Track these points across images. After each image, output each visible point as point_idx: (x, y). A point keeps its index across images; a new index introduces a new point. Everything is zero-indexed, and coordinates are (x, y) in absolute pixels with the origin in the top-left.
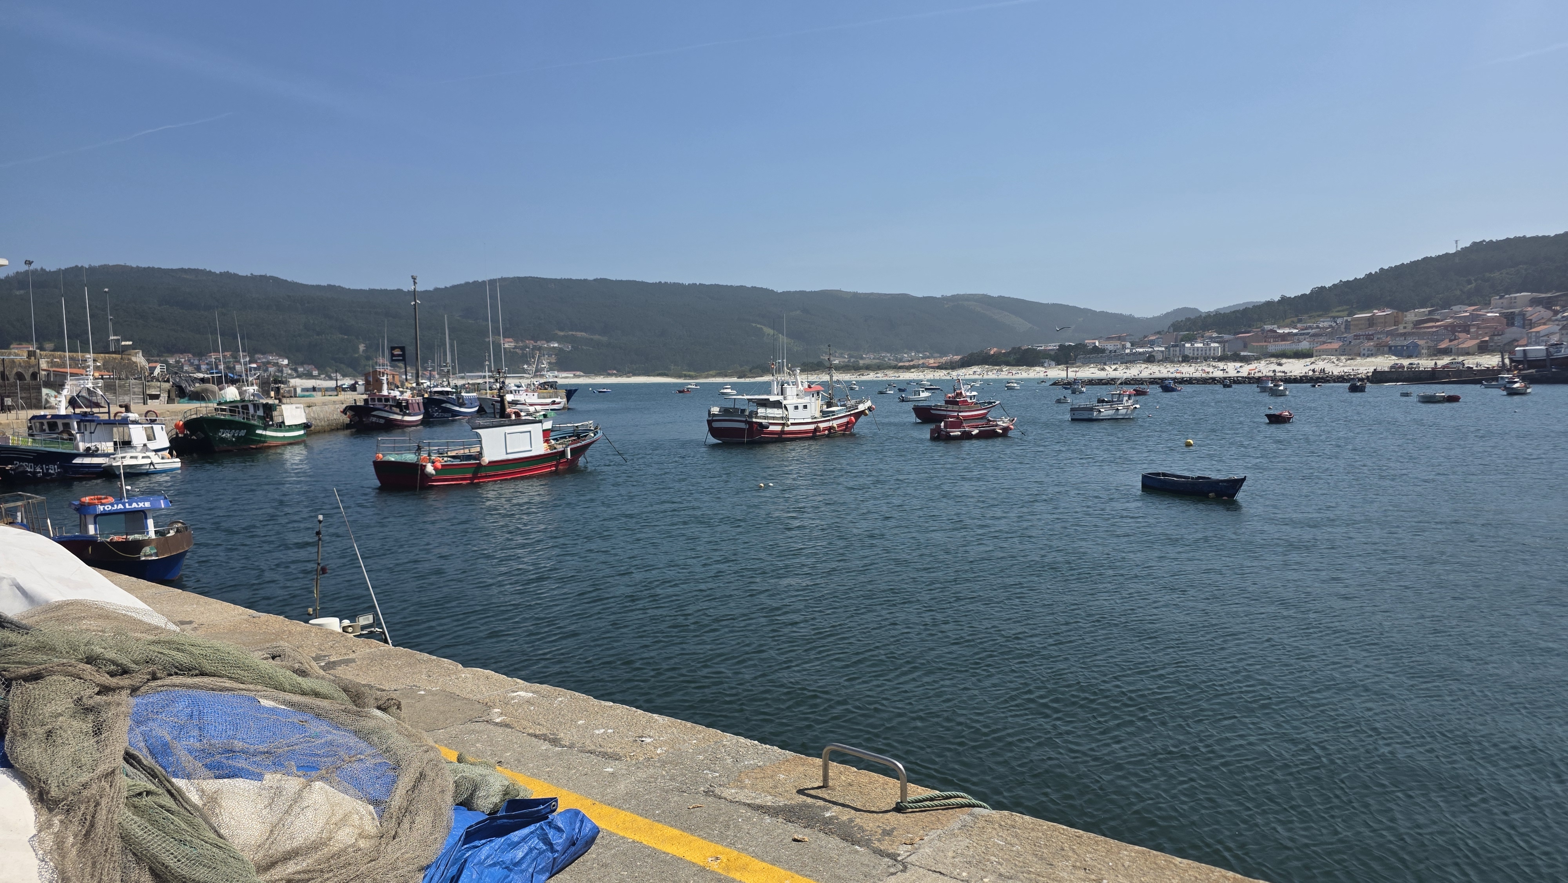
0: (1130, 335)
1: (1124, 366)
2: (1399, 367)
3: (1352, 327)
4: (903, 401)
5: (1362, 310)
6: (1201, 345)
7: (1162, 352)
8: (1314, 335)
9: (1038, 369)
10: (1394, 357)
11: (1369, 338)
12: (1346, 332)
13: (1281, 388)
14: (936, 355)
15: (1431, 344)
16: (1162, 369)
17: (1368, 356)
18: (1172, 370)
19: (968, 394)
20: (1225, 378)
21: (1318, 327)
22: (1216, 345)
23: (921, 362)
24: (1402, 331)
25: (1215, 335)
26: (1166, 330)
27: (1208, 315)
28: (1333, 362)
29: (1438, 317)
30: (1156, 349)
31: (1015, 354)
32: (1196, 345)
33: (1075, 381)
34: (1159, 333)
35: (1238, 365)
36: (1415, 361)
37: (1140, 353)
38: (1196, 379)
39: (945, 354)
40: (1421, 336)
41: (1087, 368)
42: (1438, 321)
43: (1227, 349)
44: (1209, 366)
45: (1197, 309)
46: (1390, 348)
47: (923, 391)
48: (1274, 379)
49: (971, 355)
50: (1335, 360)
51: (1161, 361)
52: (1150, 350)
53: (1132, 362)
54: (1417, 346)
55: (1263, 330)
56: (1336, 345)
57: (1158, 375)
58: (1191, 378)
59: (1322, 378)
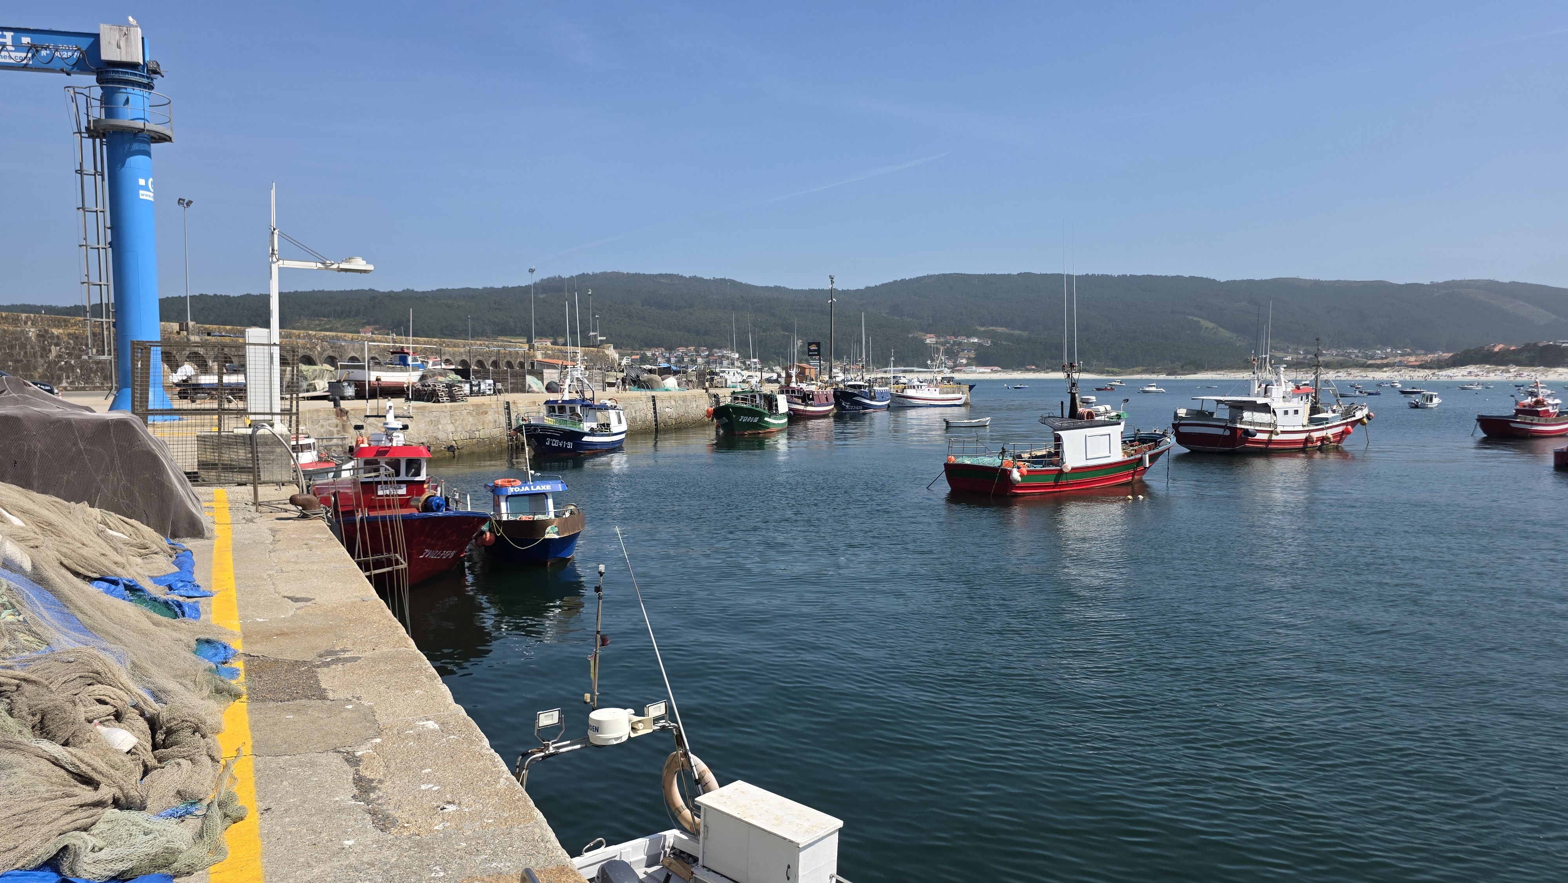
31: (1529, 351)
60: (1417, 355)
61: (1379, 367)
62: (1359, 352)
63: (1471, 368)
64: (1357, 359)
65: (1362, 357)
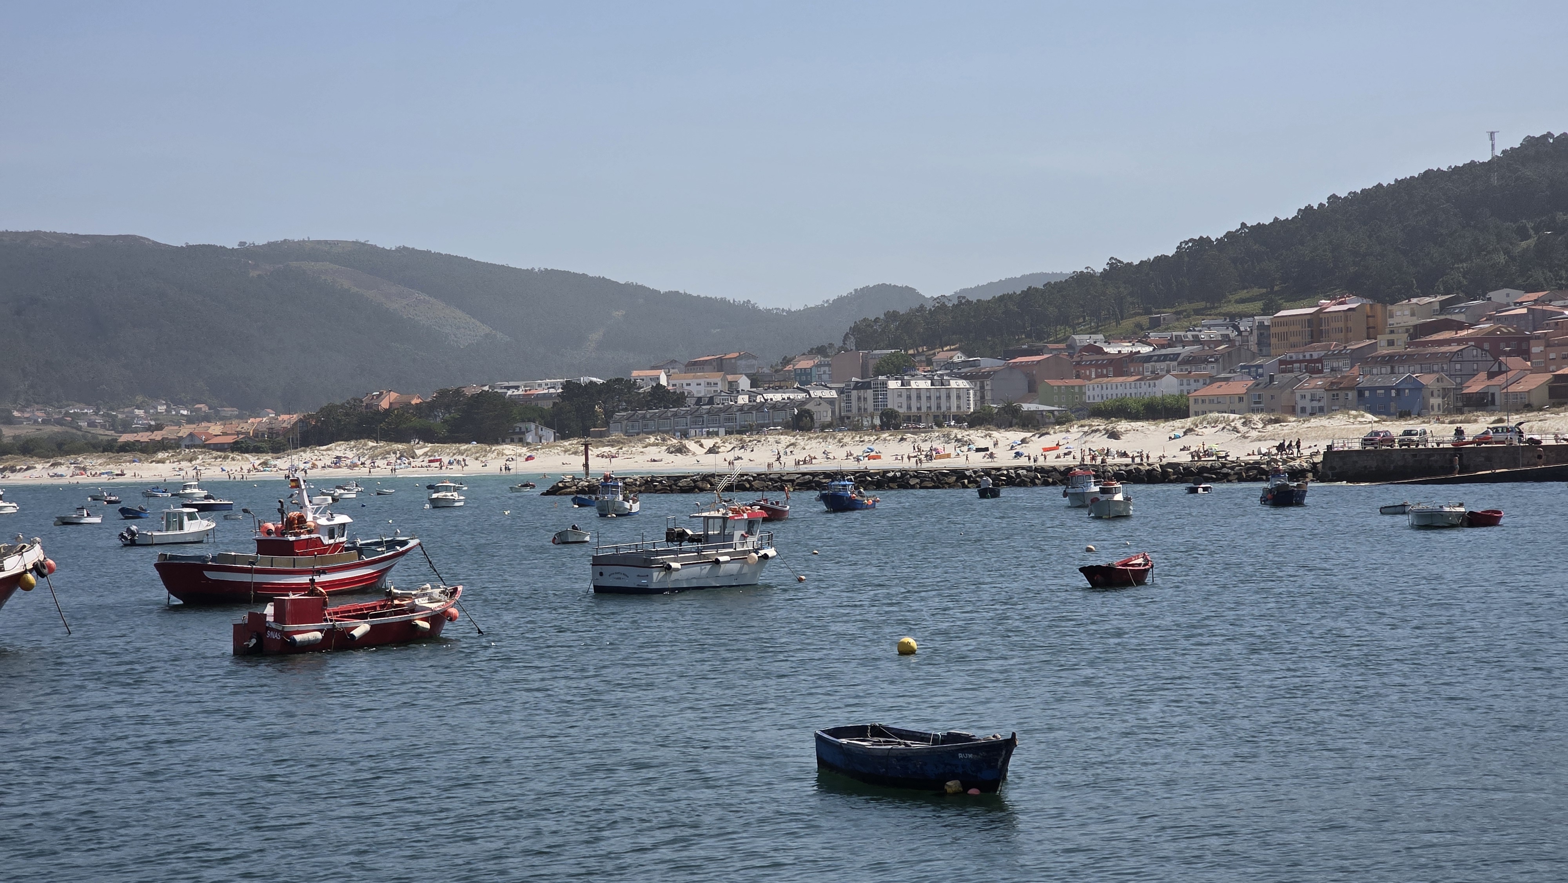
0: (748, 356)
1: (734, 440)
2: (1382, 442)
3: (1273, 341)
4: (133, 543)
5: (1294, 299)
6: (925, 384)
7: (831, 401)
8: (1191, 361)
9: (509, 449)
10: (1369, 417)
11: (1313, 367)
12: (1261, 354)
13: (1119, 497)
14: (228, 411)
15: (1449, 383)
16: (832, 447)
17: (1312, 414)
18: (858, 451)
19: (323, 521)
20: (987, 472)
21: (1196, 340)
22: (963, 384)
23: (185, 431)
24: (1385, 351)
25: (958, 358)
26: (838, 343)
27: (941, 306)
28: (1235, 430)
29: (1461, 318)
30: (816, 393)
31: (447, 407)
32: (914, 384)
33: (608, 483)
34: (821, 351)
35: (1015, 436)
36: (1415, 425)
37: (775, 406)
38: (917, 474)
39: (252, 408)
40: (1426, 363)
41: (639, 448)
42: (1460, 326)
43: (988, 396)
44: (947, 438)
45: (912, 290)
46: (1361, 393)
47: (191, 517)
48: (1101, 474)
49: (328, 411)
50: (1238, 424)
51: (830, 425)
52: (801, 396)
53: (757, 429)
54: (1419, 388)
55: (1071, 347)
56: (1240, 386)
57: (821, 465)
58: (904, 473)
59: (1212, 470)
60: (223, 419)
61: (148, 450)
62: (96, 414)
63: (339, 449)
64: (93, 431)
65: (103, 426)
